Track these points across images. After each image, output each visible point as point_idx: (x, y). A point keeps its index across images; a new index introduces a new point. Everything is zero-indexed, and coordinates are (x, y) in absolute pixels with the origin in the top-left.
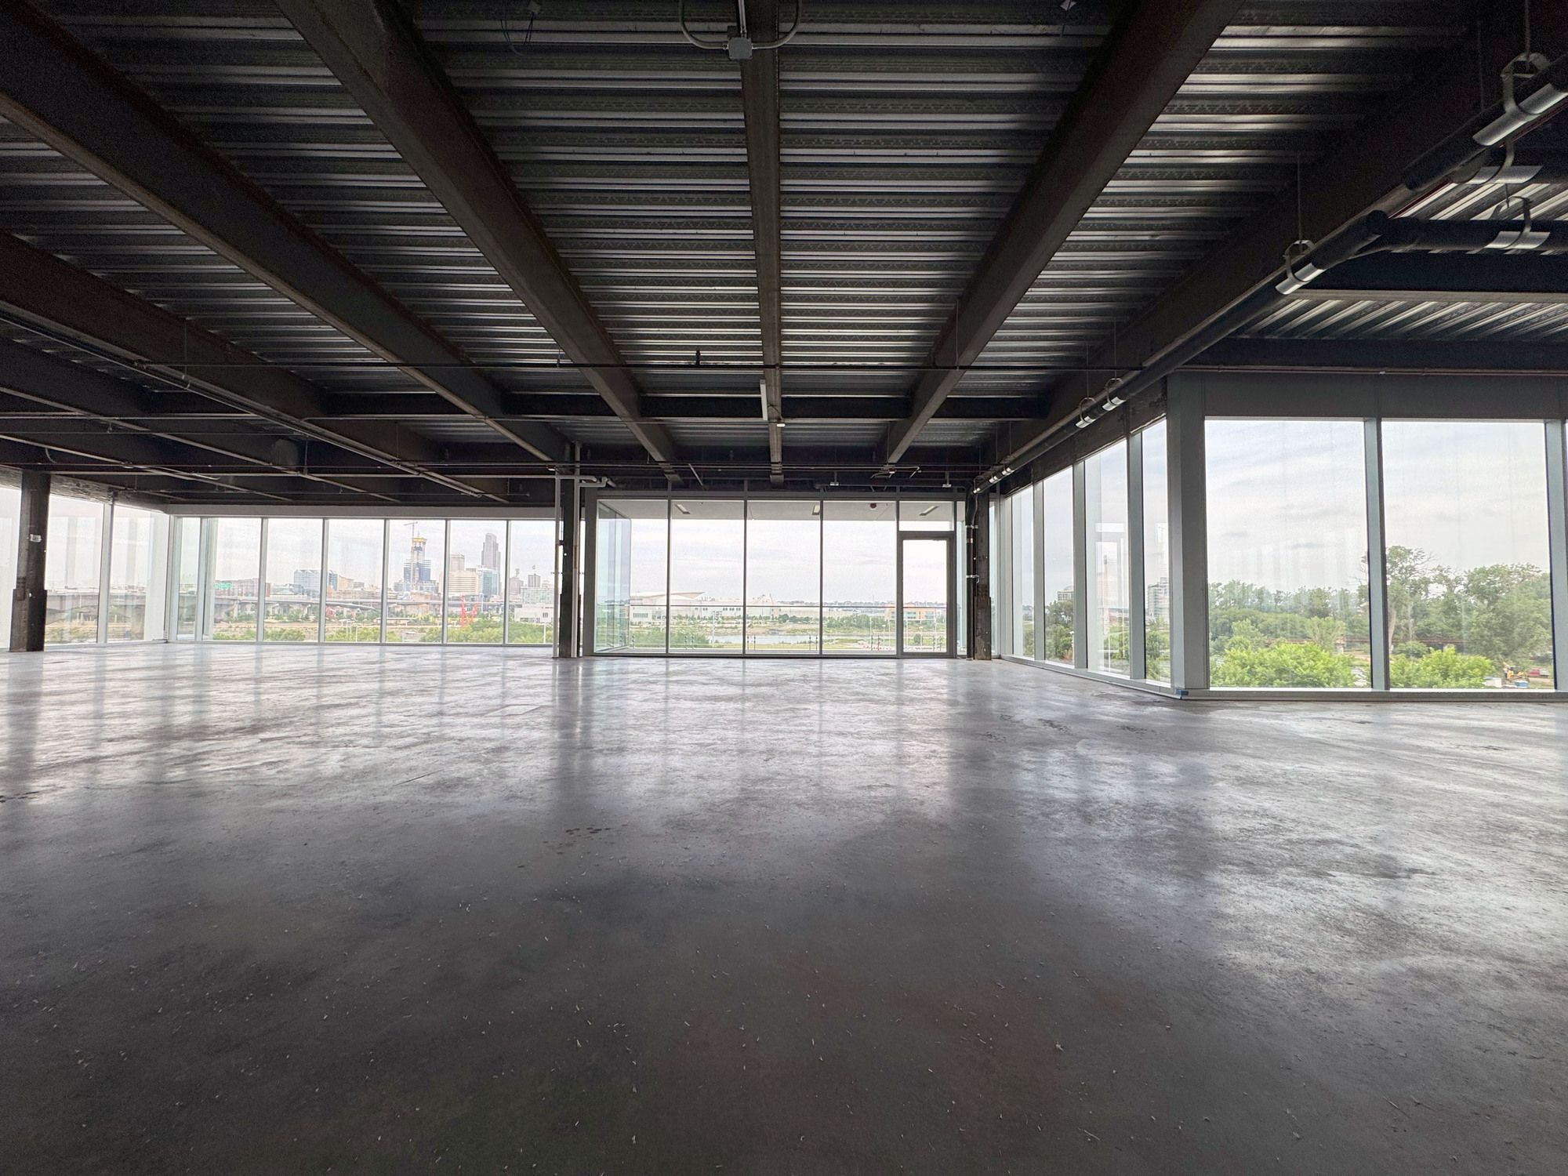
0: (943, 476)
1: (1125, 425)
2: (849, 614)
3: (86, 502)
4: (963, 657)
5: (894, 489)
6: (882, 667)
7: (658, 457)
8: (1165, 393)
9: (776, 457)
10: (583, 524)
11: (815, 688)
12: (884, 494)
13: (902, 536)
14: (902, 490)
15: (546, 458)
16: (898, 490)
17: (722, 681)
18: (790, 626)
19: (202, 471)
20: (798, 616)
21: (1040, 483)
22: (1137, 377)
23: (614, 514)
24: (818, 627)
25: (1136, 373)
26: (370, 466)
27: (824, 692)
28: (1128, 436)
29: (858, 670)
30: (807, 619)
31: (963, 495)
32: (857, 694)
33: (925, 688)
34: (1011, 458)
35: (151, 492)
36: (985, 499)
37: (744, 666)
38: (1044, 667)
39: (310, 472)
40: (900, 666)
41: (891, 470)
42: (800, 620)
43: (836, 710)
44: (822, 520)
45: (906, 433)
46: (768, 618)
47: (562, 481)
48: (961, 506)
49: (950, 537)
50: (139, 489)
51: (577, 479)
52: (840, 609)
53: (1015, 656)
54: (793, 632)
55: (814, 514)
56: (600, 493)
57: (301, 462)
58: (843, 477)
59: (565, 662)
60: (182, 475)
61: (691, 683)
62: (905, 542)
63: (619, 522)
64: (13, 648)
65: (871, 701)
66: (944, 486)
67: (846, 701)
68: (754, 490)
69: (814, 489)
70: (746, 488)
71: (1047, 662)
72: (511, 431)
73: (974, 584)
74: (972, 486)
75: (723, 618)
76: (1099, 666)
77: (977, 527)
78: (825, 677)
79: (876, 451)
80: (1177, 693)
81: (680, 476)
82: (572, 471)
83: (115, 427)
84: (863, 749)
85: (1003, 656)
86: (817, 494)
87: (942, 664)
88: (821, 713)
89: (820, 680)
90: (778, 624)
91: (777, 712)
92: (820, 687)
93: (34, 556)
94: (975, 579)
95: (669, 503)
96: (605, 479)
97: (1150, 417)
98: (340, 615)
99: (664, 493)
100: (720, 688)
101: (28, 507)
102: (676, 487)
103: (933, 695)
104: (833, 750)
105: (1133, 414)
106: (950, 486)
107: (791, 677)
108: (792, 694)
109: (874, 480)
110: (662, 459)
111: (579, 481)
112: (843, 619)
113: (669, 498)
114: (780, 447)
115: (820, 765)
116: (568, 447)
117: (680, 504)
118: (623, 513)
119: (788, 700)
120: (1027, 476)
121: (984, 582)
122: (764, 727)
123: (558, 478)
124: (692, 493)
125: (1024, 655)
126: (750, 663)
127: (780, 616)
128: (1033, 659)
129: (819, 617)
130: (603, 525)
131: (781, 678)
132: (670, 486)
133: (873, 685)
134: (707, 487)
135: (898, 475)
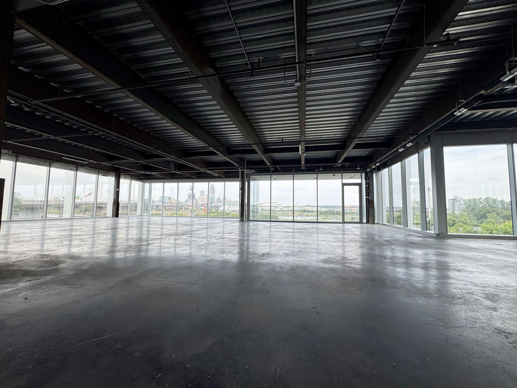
0: (357, 165)
1: (417, 149)
2: (327, 210)
3: (125, 180)
4: (365, 223)
5: (340, 170)
6: (337, 226)
7: (268, 164)
8: (429, 139)
9: (303, 162)
10: (247, 183)
11: (316, 230)
12: (337, 172)
13: (344, 185)
14: (343, 170)
15: (238, 166)
16: (342, 170)
17: (289, 228)
18: (306, 214)
19: (153, 172)
20: (309, 210)
21: (390, 167)
22: (417, 136)
23: (255, 180)
24: (316, 214)
25: (416, 136)
26: (192, 169)
27: (318, 231)
28: (418, 153)
29: (329, 226)
30: (312, 211)
31: (364, 171)
32: (329, 232)
33: (350, 231)
34: (379, 160)
35: (140, 177)
36: (372, 172)
37: (293, 225)
38: (392, 227)
39: (178, 171)
40: (343, 225)
41: (339, 165)
42: (310, 211)
43: (322, 236)
44: (317, 180)
45: (343, 154)
46: (299, 211)
47: (241, 171)
48: (363, 175)
49: (360, 185)
50: (138, 177)
51: (245, 171)
52: (324, 208)
53: (383, 223)
54: (307, 216)
55: (315, 178)
56: (251, 174)
57: (175, 169)
58: (323, 167)
59: (242, 222)
60: (148, 173)
61: (280, 228)
62: (345, 187)
63: (256, 182)
64: (113, 216)
65: (333, 234)
66: (357, 169)
67: (325, 234)
68: (297, 172)
69: (314, 171)
70: (293, 171)
71: (394, 225)
72: (230, 159)
73: (368, 200)
74: (366, 169)
75: (283, 211)
76: (411, 226)
77: (369, 181)
78: (319, 228)
79: (334, 159)
80: (435, 235)
81: (274, 169)
82: (244, 168)
83: (141, 163)
84: (329, 244)
85: (379, 223)
86: (315, 172)
87: (358, 225)
88: (318, 236)
89: (317, 228)
90: (302, 213)
91: (305, 236)
92: (317, 230)
93: (117, 194)
94: (369, 198)
95: (271, 177)
96: (253, 170)
97: (425, 147)
98: (171, 209)
99: (269, 173)
100: (288, 230)
101: (116, 182)
102: (273, 172)
103: (352, 233)
104: (321, 244)
105: (420, 146)
106: (359, 169)
107: (308, 228)
108: (309, 232)
109: (334, 168)
110: (270, 165)
111: (246, 171)
112: (325, 212)
113: (271, 175)
114: (304, 159)
115: (318, 246)
116: (243, 162)
117: (274, 177)
118: (257, 179)
119: (308, 233)
120: (386, 165)
121: (372, 199)
122: (302, 239)
123: (240, 171)
124: (278, 173)
125: (387, 223)
126: (295, 223)
127: (303, 210)
128: (389, 224)
129: (316, 210)
130: (252, 183)
131: (306, 228)
132: (271, 171)
133: (334, 230)
134: (282, 172)
135: (342, 166)
